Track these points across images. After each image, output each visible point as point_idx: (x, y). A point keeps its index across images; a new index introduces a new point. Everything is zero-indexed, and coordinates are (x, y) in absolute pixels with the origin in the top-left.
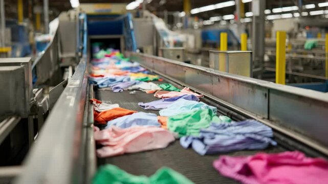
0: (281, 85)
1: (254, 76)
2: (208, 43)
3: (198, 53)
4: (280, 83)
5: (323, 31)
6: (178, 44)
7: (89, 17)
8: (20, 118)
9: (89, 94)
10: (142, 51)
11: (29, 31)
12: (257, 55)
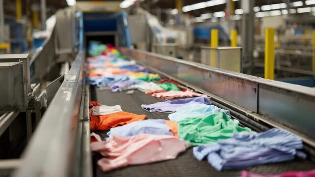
0: (270, 80)
1: (244, 71)
2: (200, 40)
3: (190, 49)
4: (269, 78)
5: (311, 27)
6: (170, 40)
7: (85, 14)
8: (18, 113)
9: (85, 89)
10: (136, 47)
11: (27, 28)
12: (247, 51)
